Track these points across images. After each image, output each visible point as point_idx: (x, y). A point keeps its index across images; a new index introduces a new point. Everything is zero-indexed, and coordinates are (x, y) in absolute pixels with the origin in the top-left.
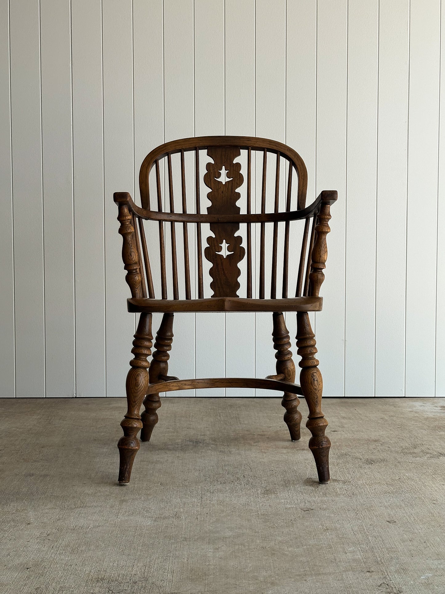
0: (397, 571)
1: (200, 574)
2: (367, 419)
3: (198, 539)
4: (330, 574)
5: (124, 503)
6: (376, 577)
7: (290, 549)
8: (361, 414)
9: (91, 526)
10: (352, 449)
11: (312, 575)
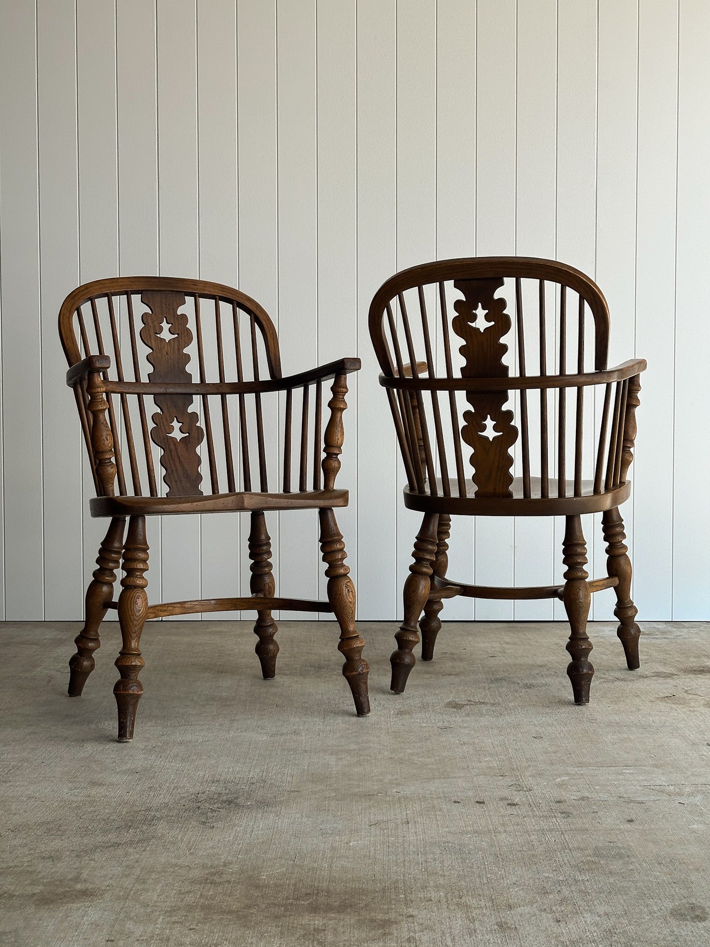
0: (533, 776)
1: (321, 777)
2: (537, 645)
3: (319, 751)
4: (460, 777)
5: (235, 722)
6: (508, 780)
7: (420, 759)
8: (530, 639)
9: (200, 740)
10: (510, 674)
11: (440, 778)
